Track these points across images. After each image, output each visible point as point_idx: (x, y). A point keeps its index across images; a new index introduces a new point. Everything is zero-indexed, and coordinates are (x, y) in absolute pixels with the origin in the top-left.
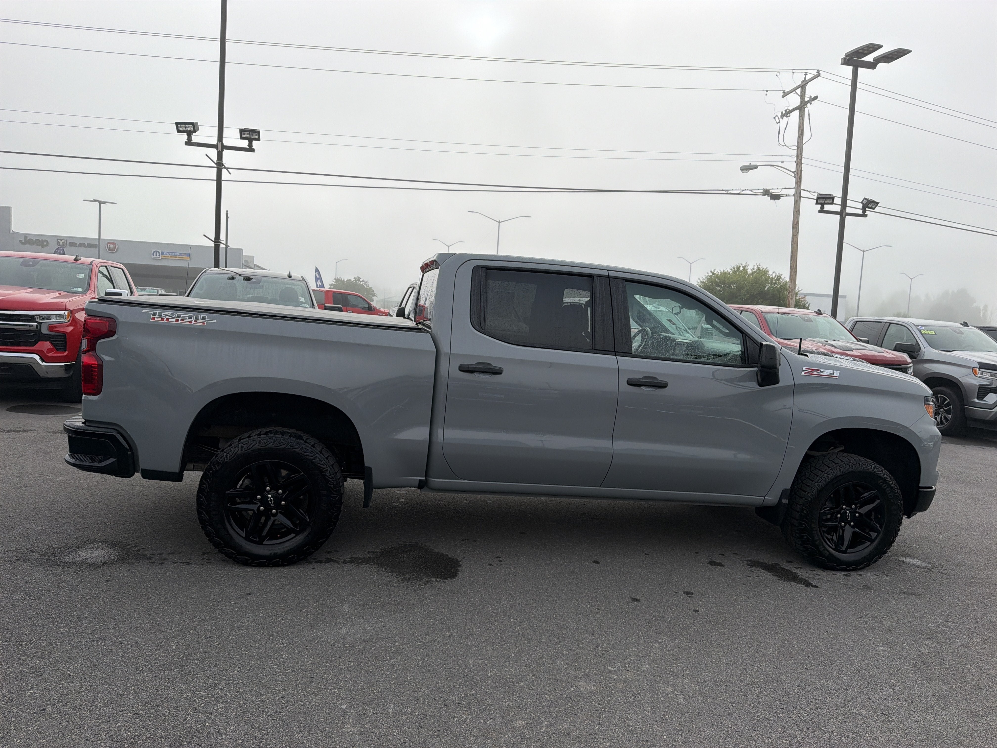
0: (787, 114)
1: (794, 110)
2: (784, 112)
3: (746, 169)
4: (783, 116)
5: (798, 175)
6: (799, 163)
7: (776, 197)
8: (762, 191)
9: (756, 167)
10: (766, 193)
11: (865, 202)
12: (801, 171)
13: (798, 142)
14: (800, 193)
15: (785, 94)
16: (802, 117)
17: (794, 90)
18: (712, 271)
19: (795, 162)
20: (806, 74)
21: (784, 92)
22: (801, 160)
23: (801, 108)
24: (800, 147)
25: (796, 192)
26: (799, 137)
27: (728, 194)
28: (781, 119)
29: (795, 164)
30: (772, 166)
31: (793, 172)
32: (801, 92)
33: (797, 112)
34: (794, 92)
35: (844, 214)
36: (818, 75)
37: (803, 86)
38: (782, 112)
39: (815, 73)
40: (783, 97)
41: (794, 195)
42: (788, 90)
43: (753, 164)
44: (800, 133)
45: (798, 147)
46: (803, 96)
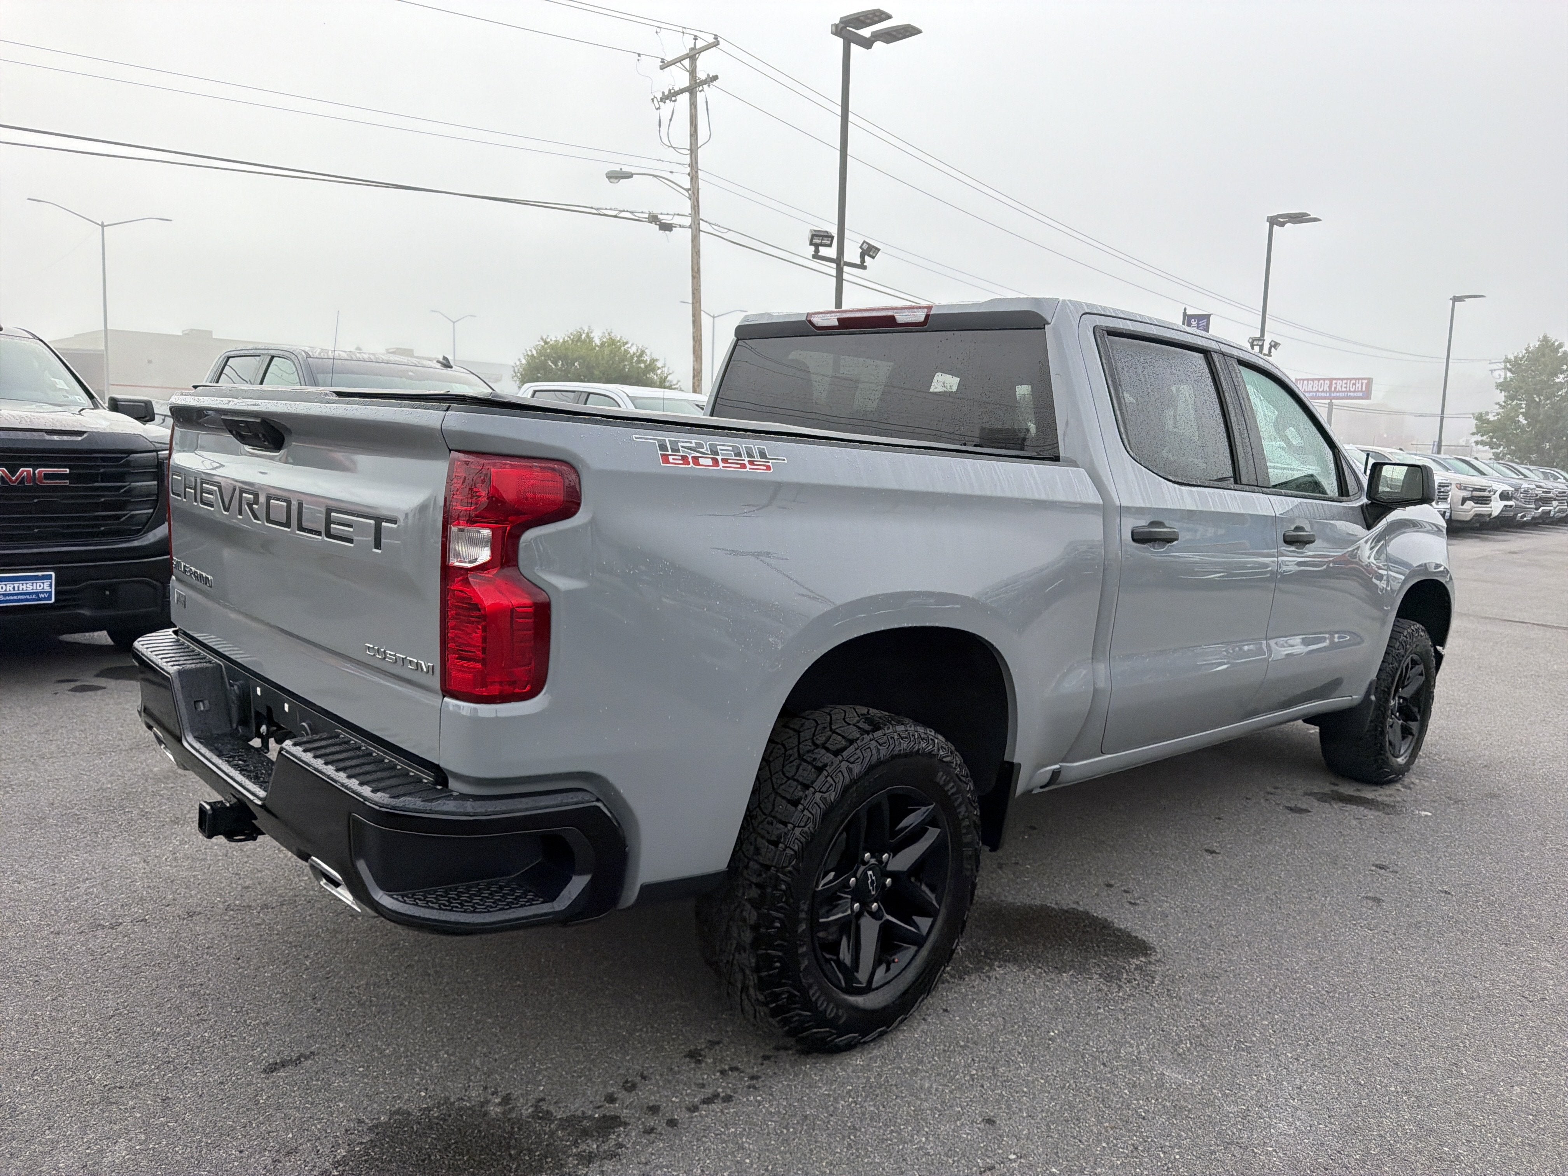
0: (671, 96)
1: (682, 91)
2: (666, 93)
3: (615, 176)
4: (664, 99)
5: (694, 195)
6: (694, 176)
7: (666, 227)
8: (647, 216)
9: (629, 176)
10: (653, 219)
11: (865, 247)
12: (698, 189)
13: (691, 144)
14: (699, 224)
15: (665, 65)
16: (693, 105)
17: (680, 60)
18: (544, 338)
19: (689, 174)
20: (696, 38)
21: (663, 61)
22: (697, 172)
23: (692, 90)
24: (693, 151)
25: (693, 221)
26: (691, 135)
27: (599, 214)
28: (662, 104)
29: (689, 178)
30: (655, 176)
31: (687, 190)
32: (691, 65)
33: (686, 95)
34: (679, 64)
35: (842, 263)
36: (716, 44)
37: (693, 56)
38: (663, 93)
39: (711, 39)
40: (662, 68)
41: (690, 227)
42: (669, 58)
43: (626, 169)
44: (693, 129)
45: (691, 150)
46: (693, 72)
